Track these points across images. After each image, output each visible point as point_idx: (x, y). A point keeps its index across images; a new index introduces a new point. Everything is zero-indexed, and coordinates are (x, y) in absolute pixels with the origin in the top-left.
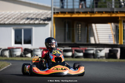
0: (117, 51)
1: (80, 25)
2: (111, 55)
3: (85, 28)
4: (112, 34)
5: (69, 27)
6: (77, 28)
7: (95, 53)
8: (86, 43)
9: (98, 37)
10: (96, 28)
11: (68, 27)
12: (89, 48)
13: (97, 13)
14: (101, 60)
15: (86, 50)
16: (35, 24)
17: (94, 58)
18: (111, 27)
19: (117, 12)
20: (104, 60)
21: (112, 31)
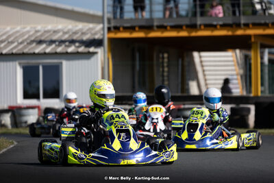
0: (249, 110)
1: (166, 55)
3: (178, 61)
5: (142, 59)
6: (161, 60)
8: (179, 94)
9: (206, 80)
10: (201, 62)
11: (140, 60)
12: (187, 106)
13: (202, 27)
15: (179, 110)
16: (67, 53)
18: (235, 59)
19: (247, 26)
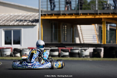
1: (66, 26)
2: (95, 54)
4: (96, 35)
6: (63, 29)
7: (80, 52)
8: (71, 43)
9: (83, 37)
10: (81, 29)
11: (55, 28)
12: (74, 48)
13: (81, 14)
14: (85, 59)
15: (71, 50)
16: (23, 25)
17: (79, 57)
19: (100, 14)
20: (89, 59)
21: (96, 32)
